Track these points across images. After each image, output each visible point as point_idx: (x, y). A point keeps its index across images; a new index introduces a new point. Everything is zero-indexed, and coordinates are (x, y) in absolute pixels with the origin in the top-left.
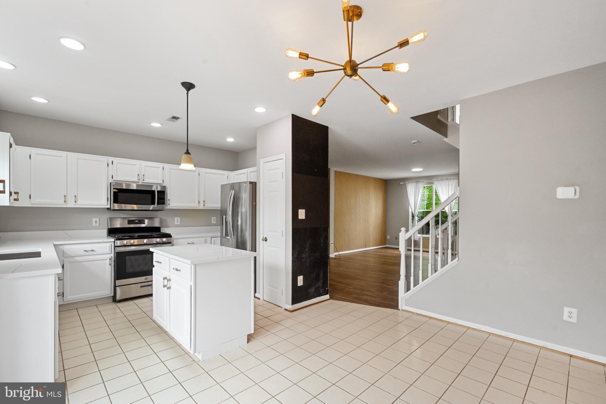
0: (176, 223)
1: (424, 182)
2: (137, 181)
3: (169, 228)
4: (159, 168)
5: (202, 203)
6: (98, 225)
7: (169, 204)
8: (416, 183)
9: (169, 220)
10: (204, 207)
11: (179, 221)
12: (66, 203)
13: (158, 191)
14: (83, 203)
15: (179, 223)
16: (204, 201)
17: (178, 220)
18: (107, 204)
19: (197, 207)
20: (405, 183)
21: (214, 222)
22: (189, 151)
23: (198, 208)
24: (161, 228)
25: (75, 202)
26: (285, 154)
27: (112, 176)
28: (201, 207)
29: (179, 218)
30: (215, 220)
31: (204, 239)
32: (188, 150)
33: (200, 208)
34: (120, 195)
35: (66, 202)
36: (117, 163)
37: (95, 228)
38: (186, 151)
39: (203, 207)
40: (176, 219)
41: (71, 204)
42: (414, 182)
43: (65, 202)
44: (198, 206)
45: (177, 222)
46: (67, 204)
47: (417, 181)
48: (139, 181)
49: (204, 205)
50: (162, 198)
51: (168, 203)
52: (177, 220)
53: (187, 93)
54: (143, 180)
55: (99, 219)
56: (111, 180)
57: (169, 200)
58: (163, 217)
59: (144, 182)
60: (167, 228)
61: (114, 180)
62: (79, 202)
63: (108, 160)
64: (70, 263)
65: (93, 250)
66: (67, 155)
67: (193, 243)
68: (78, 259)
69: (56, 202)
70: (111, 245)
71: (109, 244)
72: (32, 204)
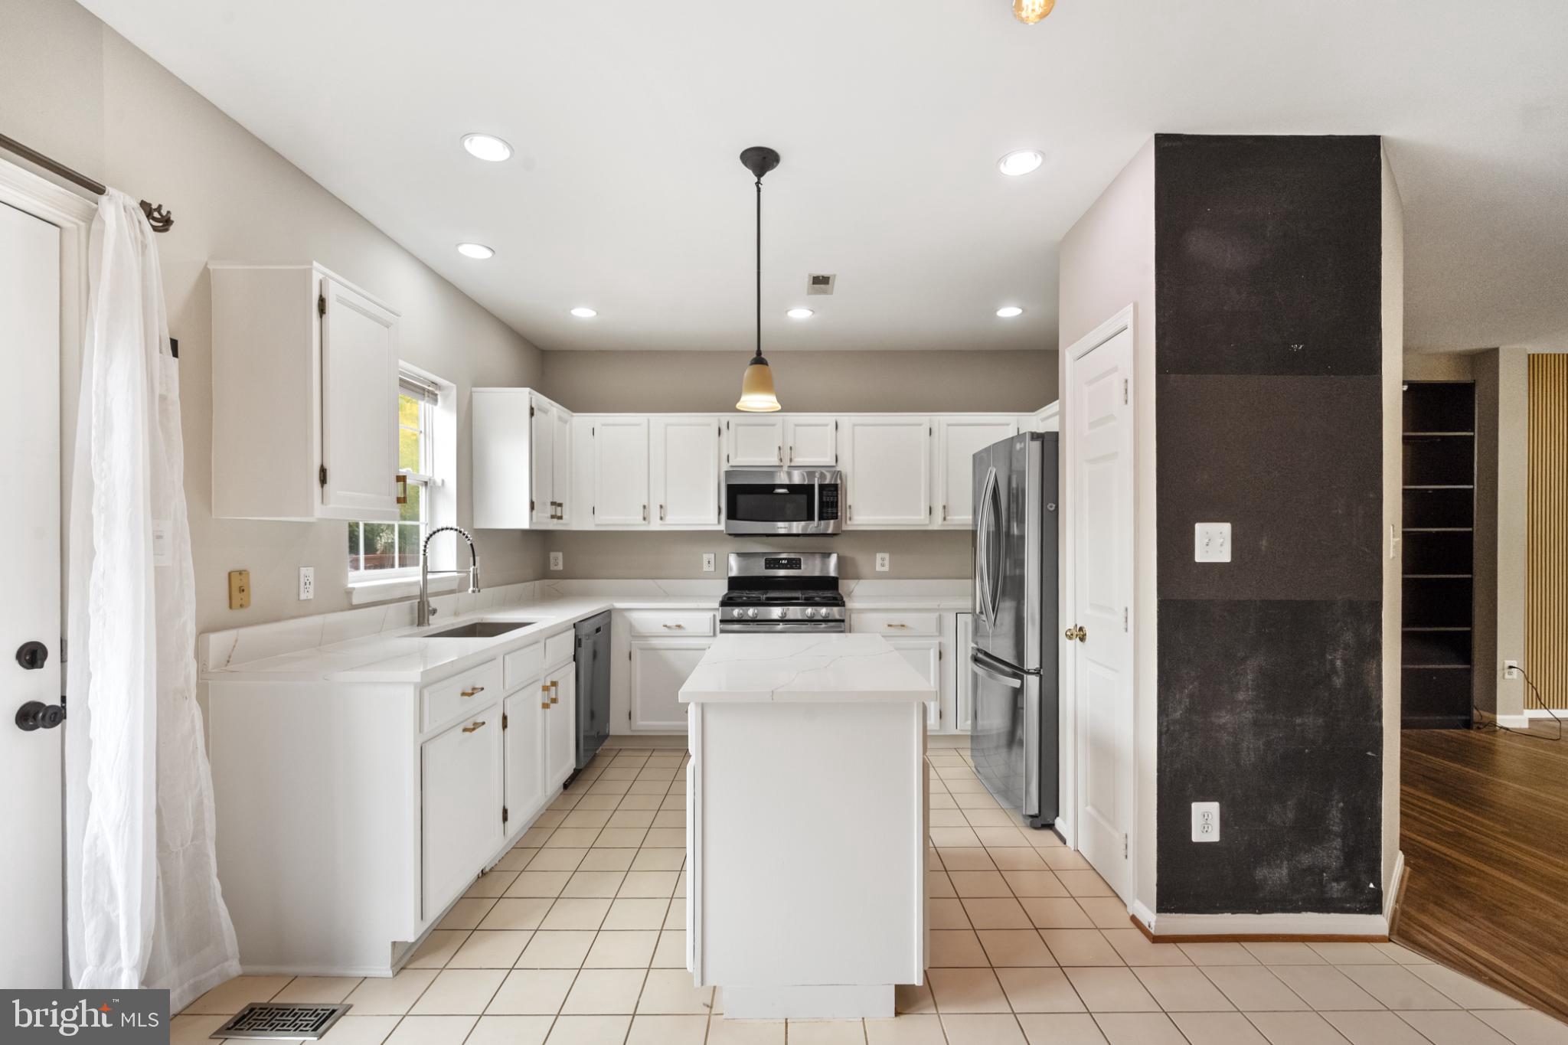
0: (879, 568)
2: (777, 464)
3: (861, 581)
4: (826, 425)
5: (938, 513)
6: (713, 570)
7: (850, 519)
9: (861, 559)
10: (946, 522)
11: (887, 562)
12: (646, 522)
13: (821, 487)
14: (679, 520)
15: (886, 569)
16: (944, 507)
17: (883, 559)
18: (717, 522)
19: (927, 525)
23: (930, 528)
24: (840, 581)
25: (661, 518)
26: (1132, 306)
27: (728, 456)
28: (937, 524)
29: (887, 556)
31: (935, 615)
32: (759, 353)
33: (935, 528)
34: (742, 499)
35: (647, 519)
36: (737, 425)
37: (707, 576)
38: (755, 356)
39: (942, 525)
40: (879, 556)
41: (655, 525)
43: (644, 519)
44: (927, 522)
45: (883, 565)
46: (649, 523)
48: (782, 464)
49: (945, 519)
50: (832, 502)
51: (848, 515)
52: (882, 561)
53: (758, 183)
54: (791, 460)
55: (713, 555)
56: (725, 467)
57: (850, 507)
58: (848, 553)
59: (792, 464)
60: (857, 581)
61: (732, 466)
62: (669, 519)
63: (719, 420)
64: (641, 649)
65: (679, 626)
66: (649, 420)
67: (903, 626)
68: (655, 642)
69: (629, 520)
70: (714, 616)
71: (710, 615)
72: (597, 525)
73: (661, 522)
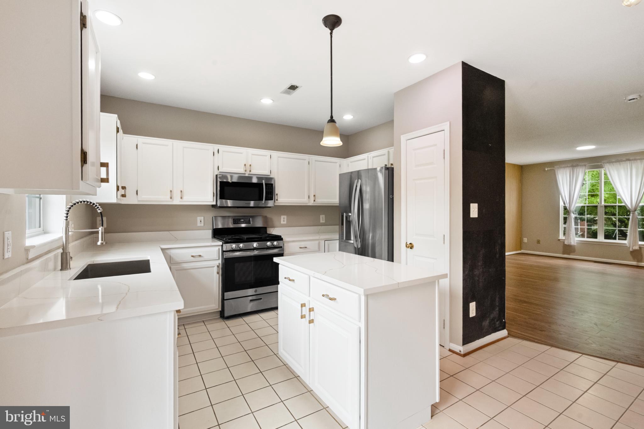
0: (282, 222)
1: (585, 166)
2: (243, 173)
3: (275, 228)
4: (266, 156)
5: (312, 198)
6: (203, 225)
7: (277, 200)
8: (571, 168)
9: (275, 218)
11: (285, 220)
12: (171, 200)
13: (266, 184)
14: (189, 199)
15: (285, 223)
16: (314, 196)
17: (284, 218)
18: (212, 201)
19: (307, 203)
20: (553, 168)
21: (323, 220)
22: (333, 118)
23: (308, 204)
24: (267, 229)
25: (181, 198)
26: (448, 123)
27: (218, 167)
28: (311, 203)
29: (285, 217)
30: (324, 219)
31: (317, 242)
33: (311, 204)
34: (227, 189)
35: (172, 198)
36: (224, 151)
37: (199, 229)
38: (329, 120)
39: (313, 203)
40: (282, 217)
41: (177, 201)
42: (568, 167)
43: (171, 198)
44: (308, 202)
45: (284, 221)
46: (173, 201)
47: (573, 165)
48: (245, 173)
49: (314, 201)
50: (271, 192)
51: (276, 198)
52: (283, 219)
54: (250, 171)
55: (203, 217)
56: (217, 172)
57: (277, 194)
58: (267, 215)
59: (251, 173)
60: (273, 228)
61: (220, 172)
62: (185, 198)
63: (214, 148)
64: (176, 270)
65: (200, 256)
66: (173, 144)
67: (306, 247)
68: (185, 266)
69: (163, 199)
70: (219, 249)
71: (217, 248)
72: (139, 201)
73: (181, 200)
